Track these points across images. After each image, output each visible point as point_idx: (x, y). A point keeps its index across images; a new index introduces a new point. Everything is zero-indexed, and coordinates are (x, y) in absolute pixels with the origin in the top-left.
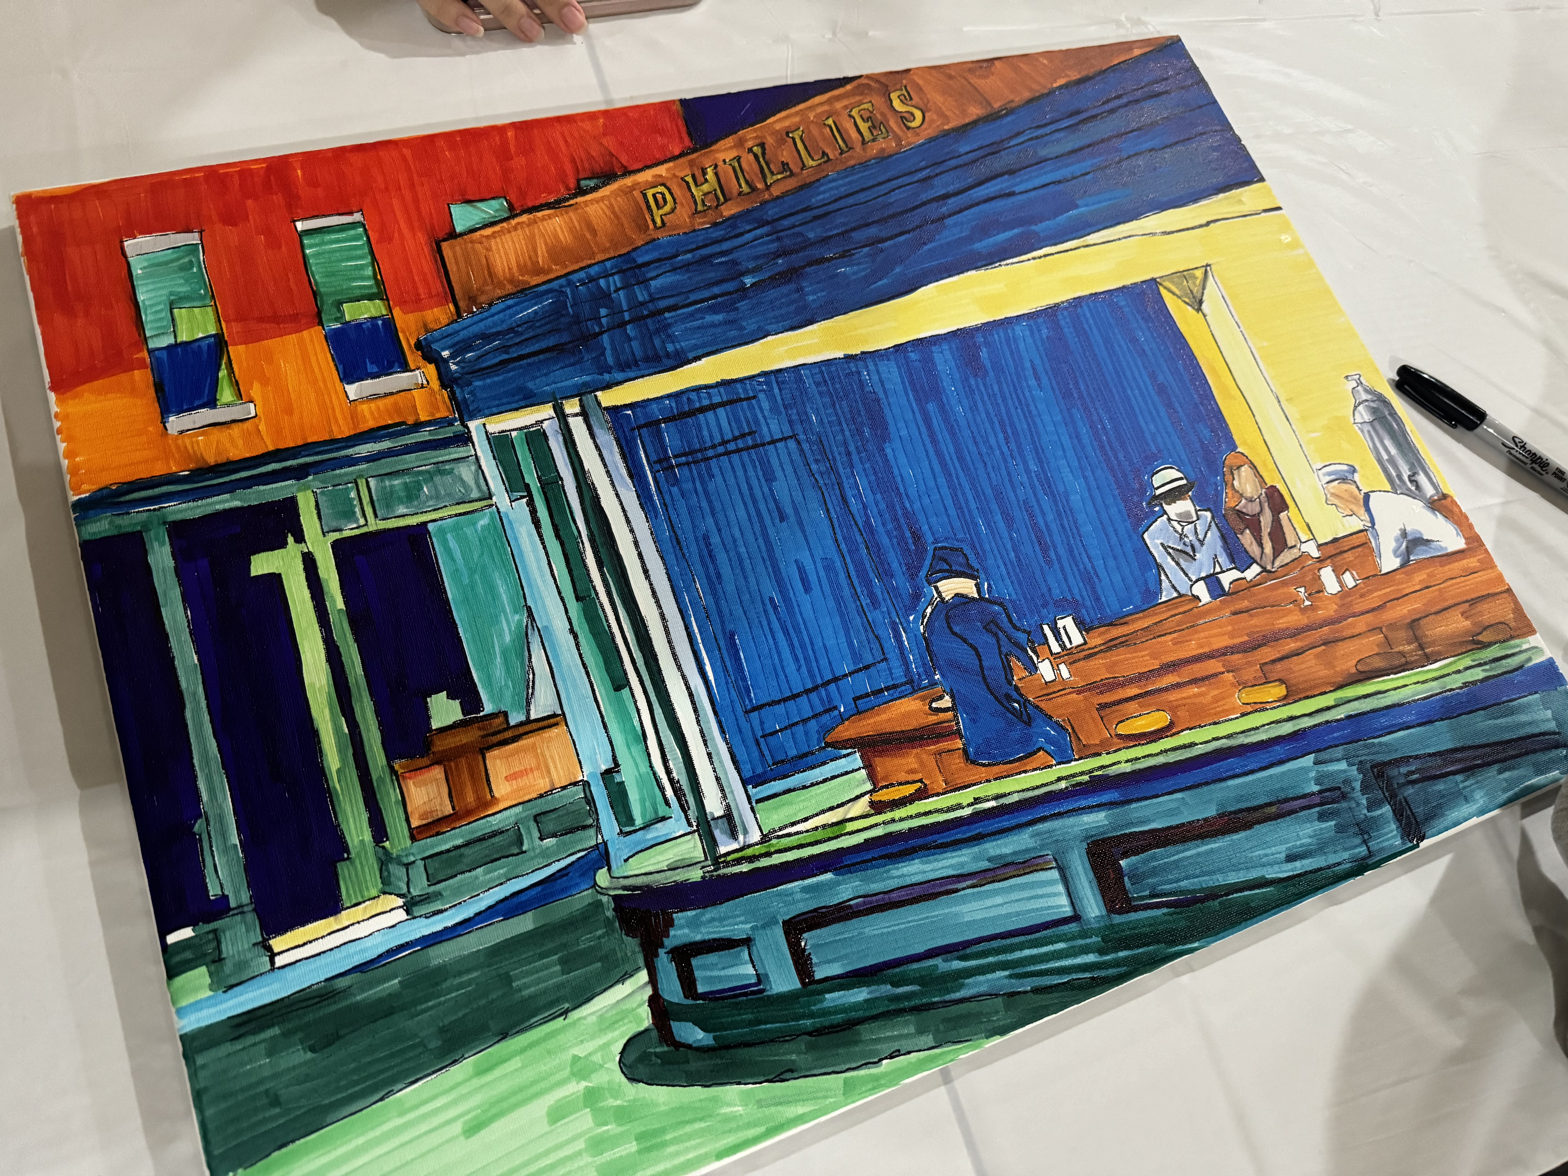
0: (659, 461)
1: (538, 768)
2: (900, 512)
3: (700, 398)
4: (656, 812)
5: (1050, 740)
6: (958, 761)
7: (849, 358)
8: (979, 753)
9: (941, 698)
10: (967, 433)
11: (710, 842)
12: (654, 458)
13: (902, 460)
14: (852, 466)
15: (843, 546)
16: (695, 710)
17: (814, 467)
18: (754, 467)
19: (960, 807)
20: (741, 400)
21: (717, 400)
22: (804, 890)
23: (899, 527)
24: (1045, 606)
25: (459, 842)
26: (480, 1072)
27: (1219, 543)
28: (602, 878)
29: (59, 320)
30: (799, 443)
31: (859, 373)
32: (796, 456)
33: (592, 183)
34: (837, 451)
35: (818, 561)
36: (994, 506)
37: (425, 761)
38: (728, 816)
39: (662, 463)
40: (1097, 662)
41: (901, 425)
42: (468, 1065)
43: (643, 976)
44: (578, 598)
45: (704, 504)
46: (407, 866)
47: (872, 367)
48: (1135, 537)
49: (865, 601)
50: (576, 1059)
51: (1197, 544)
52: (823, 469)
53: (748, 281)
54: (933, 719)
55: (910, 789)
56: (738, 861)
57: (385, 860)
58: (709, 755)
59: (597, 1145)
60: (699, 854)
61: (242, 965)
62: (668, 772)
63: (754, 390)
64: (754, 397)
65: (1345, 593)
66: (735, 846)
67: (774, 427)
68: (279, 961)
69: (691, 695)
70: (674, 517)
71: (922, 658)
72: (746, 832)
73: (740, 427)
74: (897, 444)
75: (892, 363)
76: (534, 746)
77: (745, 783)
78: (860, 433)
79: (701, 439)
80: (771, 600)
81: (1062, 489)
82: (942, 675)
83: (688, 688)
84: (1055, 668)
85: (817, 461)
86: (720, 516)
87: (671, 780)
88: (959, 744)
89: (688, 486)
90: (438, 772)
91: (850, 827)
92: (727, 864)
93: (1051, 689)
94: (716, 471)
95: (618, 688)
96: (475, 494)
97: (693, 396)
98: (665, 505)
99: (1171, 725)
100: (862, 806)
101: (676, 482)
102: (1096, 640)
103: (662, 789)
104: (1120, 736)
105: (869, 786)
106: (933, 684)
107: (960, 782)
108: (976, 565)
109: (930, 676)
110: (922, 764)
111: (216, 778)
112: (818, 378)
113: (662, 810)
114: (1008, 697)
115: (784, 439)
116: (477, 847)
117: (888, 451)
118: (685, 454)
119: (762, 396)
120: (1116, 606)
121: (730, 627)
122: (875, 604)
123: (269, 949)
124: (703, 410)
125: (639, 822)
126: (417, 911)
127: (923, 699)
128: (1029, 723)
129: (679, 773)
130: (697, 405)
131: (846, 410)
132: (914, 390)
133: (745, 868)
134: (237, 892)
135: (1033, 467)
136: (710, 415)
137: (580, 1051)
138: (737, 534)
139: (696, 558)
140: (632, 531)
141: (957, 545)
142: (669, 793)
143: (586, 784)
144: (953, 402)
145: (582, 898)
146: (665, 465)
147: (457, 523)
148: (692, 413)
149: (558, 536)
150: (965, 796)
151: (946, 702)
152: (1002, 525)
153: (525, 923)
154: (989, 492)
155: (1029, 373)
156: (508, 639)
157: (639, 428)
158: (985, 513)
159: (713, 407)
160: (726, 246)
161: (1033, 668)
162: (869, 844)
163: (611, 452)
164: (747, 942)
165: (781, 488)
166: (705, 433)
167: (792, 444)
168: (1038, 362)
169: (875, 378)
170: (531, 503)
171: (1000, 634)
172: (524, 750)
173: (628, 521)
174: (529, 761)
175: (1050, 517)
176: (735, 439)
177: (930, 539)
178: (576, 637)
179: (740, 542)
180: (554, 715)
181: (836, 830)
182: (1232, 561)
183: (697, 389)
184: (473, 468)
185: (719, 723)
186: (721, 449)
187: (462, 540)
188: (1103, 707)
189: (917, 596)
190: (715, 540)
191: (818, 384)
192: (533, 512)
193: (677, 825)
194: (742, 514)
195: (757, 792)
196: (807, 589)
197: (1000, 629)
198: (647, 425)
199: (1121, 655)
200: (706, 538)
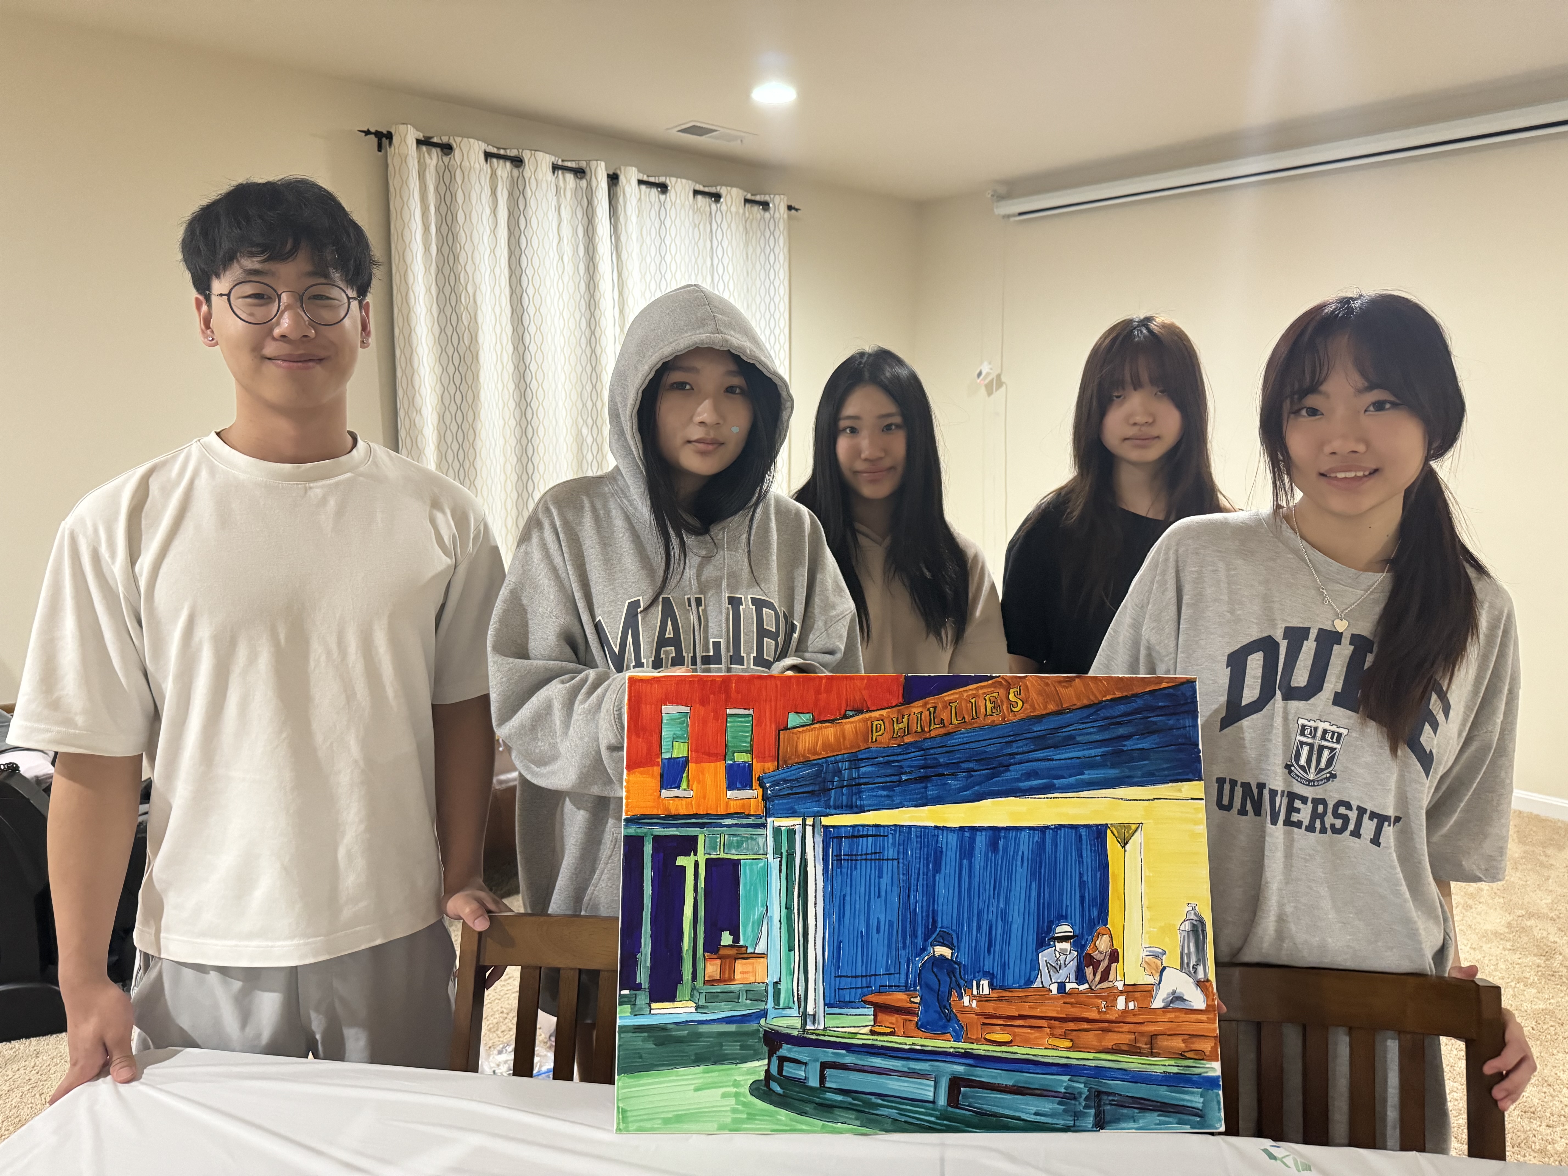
0: (837, 856)
1: (752, 972)
2: (931, 909)
3: (863, 830)
4: (789, 1004)
5: (955, 1030)
6: (912, 1026)
7: (936, 827)
8: (922, 1026)
9: (916, 997)
10: (977, 880)
11: (805, 1023)
12: (835, 853)
13: (942, 884)
14: (918, 881)
15: (900, 917)
16: (816, 969)
17: (901, 876)
18: (875, 869)
19: (906, 1044)
20: (881, 836)
21: (870, 833)
22: (833, 1053)
23: (928, 916)
24: (979, 972)
25: (719, 991)
26: (704, 1072)
27: (1074, 968)
28: (763, 1021)
29: (634, 738)
30: (898, 862)
31: (938, 836)
32: (895, 870)
33: (851, 713)
34: (914, 872)
35: (887, 921)
36: (975, 919)
37: (715, 956)
38: (814, 1016)
39: (838, 857)
40: (991, 1004)
41: (948, 867)
42: (700, 1069)
43: (766, 1061)
44: (786, 908)
45: (849, 881)
46: (700, 993)
47: (945, 835)
48: (1035, 953)
49: (900, 945)
50: (735, 1080)
51: (1063, 966)
52: (905, 878)
53: (904, 777)
54: (909, 1005)
55: (888, 1030)
56: (812, 1034)
57: (694, 989)
58: (815, 989)
59: (734, 1111)
60: (799, 1026)
61: (641, 1009)
62: (798, 991)
63: (888, 832)
64: (887, 836)
65: (1126, 1012)
66: (813, 1028)
67: (890, 853)
68: (653, 1012)
69: (816, 962)
70: (834, 882)
71: (915, 978)
72: (819, 1024)
73: (876, 848)
74: (942, 875)
75: (955, 836)
76: (753, 963)
77: (825, 1005)
78: (928, 866)
79: (857, 850)
80: (862, 932)
81: (1010, 920)
82: (921, 987)
83: (816, 959)
84: (971, 1001)
85: (903, 874)
86: (853, 888)
87: (798, 994)
88: (916, 1019)
89: (844, 870)
90: (718, 962)
91: (859, 1036)
92: (808, 1033)
93: (964, 1010)
94: (859, 866)
95: (790, 950)
96: (761, 852)
97: (861, 828)
98: (832, 876)
99: (1011, 1042)
100: (866, 1030)
101: (841, 867)
102: (994, 995)
103: (793, 996)
104: (985, 1039)
105: (872, 1023)
106: (915, 990)
107: (909, 1034)
108: (956, 944)
109: (915, 986)
110: (897, 1021)
111: (647, 940)
112: (918, 834)
113: (791, 1005)
114: (945, 1007)
115: (893, 859)
116: (724, 994)
117: (937, 878)
118: (848, 855)
119: (890, 836)
120: (1010, 982)
121: (841, 938)
122: (904, 947)
123: (650, 1006)
124: (863, 836)
125: (781, 1006)
126: (699, 1010)
127: (908, 995)
128: (949, 1021)
129: (802, 993)
130: (861, 833)
131: (926, 853)
132: (960, 851)
133: (814, 1037)
134: (645, 983)
135: (1001, 905)
136: (865, 839)
137: (738, 1078)
138: (858, 899)
139: (837, 904)
140: (816, 884)
141: (950, 932)
142: (796, 999)
143: (767, 985)
144: (977, 863)
145: (754, 1026)
146: (839, 858)
147: (751, 863)
148: (857, 837)
149: (787, 879)
150: (910, 1041)
151: (918, 1000)
152: (975, 929)
153: (732, 1028)
154: (976, 911)
155: (1019, 858)
156: (756, 917)
157: (834, 838)
158: (970, 921)
159: (867, 836)
160: (900, 758)
161: (961, 997)
162: (864, 1045)
163: (819, 847)
164: (806, 1064)
165: (884, 883)
166: (860, 847)
167: (895, 862)
168: (1026, 853)
169: (945, 840)
170: (781, 861)
171: (953, 978)
172: (750, 963)
173: (816, 880)
174: (750, 968)
175: (999, 931)
176: (872, 854)
177: (939, 925)
178: (781, 924)
179: (858, 903)
180: (764, 954)
181: (853, 1036)
182: (1076, 979)
183: (863, 826)
184: (764, 840)
185: (823, 977)
186: (864, 857)
187: (751, 871)
188: (984, 1024)
189: (924, 949)
190: (848, 898)
191: (917, 837)
192: (781, 865)
193: (794, 1012)
194: (863, 889)
195: (828, 1010)
196: (878, 932)
197: (954, 976)
198: (837, 837)
199: (1003, 1005)
200: (844, 896)
